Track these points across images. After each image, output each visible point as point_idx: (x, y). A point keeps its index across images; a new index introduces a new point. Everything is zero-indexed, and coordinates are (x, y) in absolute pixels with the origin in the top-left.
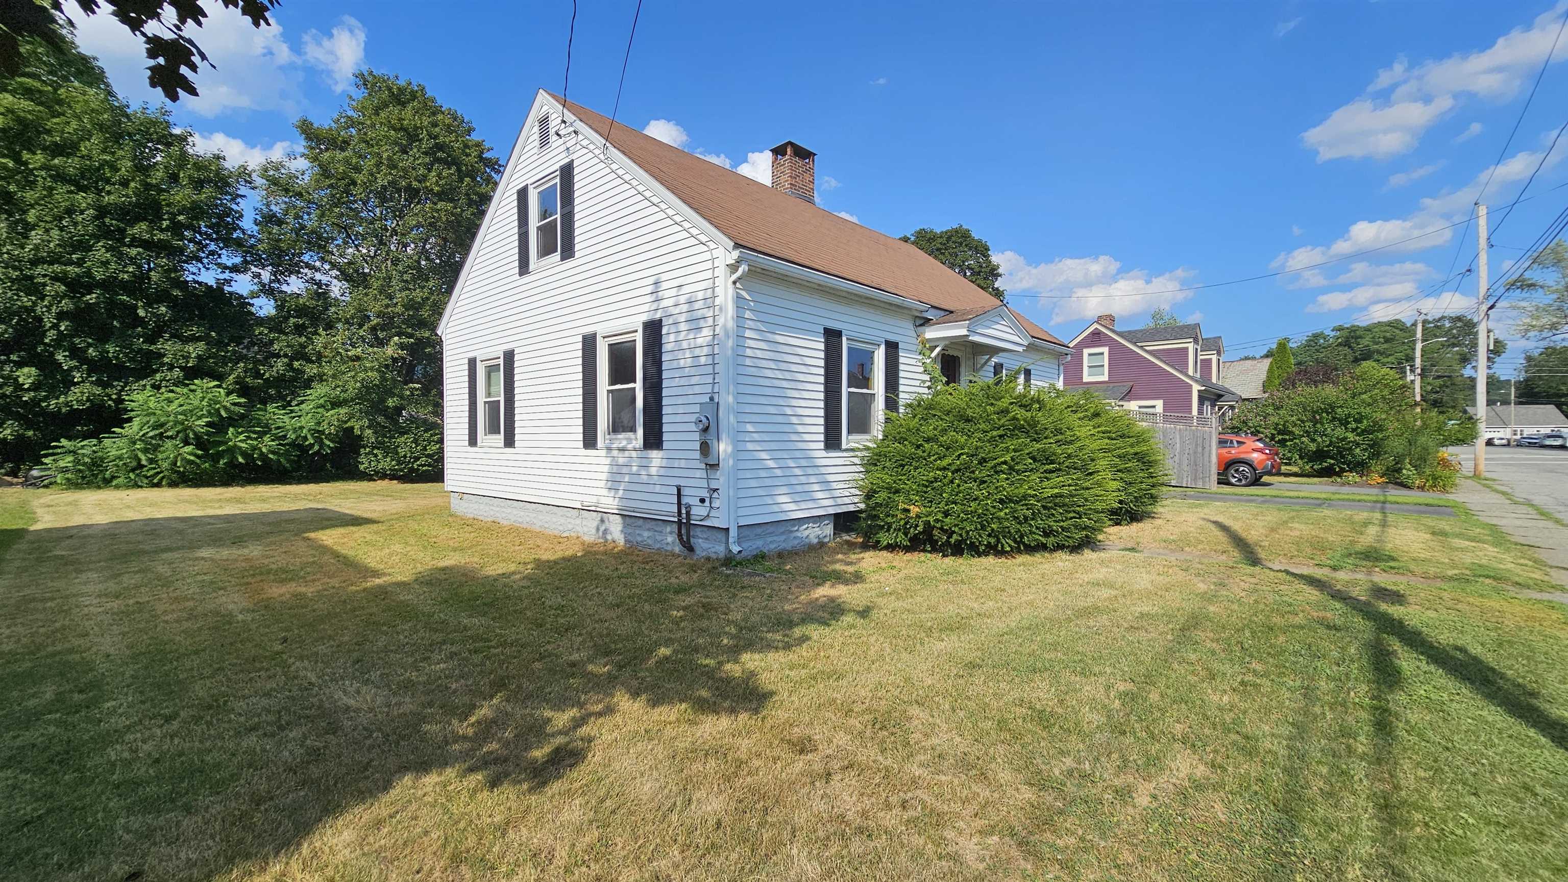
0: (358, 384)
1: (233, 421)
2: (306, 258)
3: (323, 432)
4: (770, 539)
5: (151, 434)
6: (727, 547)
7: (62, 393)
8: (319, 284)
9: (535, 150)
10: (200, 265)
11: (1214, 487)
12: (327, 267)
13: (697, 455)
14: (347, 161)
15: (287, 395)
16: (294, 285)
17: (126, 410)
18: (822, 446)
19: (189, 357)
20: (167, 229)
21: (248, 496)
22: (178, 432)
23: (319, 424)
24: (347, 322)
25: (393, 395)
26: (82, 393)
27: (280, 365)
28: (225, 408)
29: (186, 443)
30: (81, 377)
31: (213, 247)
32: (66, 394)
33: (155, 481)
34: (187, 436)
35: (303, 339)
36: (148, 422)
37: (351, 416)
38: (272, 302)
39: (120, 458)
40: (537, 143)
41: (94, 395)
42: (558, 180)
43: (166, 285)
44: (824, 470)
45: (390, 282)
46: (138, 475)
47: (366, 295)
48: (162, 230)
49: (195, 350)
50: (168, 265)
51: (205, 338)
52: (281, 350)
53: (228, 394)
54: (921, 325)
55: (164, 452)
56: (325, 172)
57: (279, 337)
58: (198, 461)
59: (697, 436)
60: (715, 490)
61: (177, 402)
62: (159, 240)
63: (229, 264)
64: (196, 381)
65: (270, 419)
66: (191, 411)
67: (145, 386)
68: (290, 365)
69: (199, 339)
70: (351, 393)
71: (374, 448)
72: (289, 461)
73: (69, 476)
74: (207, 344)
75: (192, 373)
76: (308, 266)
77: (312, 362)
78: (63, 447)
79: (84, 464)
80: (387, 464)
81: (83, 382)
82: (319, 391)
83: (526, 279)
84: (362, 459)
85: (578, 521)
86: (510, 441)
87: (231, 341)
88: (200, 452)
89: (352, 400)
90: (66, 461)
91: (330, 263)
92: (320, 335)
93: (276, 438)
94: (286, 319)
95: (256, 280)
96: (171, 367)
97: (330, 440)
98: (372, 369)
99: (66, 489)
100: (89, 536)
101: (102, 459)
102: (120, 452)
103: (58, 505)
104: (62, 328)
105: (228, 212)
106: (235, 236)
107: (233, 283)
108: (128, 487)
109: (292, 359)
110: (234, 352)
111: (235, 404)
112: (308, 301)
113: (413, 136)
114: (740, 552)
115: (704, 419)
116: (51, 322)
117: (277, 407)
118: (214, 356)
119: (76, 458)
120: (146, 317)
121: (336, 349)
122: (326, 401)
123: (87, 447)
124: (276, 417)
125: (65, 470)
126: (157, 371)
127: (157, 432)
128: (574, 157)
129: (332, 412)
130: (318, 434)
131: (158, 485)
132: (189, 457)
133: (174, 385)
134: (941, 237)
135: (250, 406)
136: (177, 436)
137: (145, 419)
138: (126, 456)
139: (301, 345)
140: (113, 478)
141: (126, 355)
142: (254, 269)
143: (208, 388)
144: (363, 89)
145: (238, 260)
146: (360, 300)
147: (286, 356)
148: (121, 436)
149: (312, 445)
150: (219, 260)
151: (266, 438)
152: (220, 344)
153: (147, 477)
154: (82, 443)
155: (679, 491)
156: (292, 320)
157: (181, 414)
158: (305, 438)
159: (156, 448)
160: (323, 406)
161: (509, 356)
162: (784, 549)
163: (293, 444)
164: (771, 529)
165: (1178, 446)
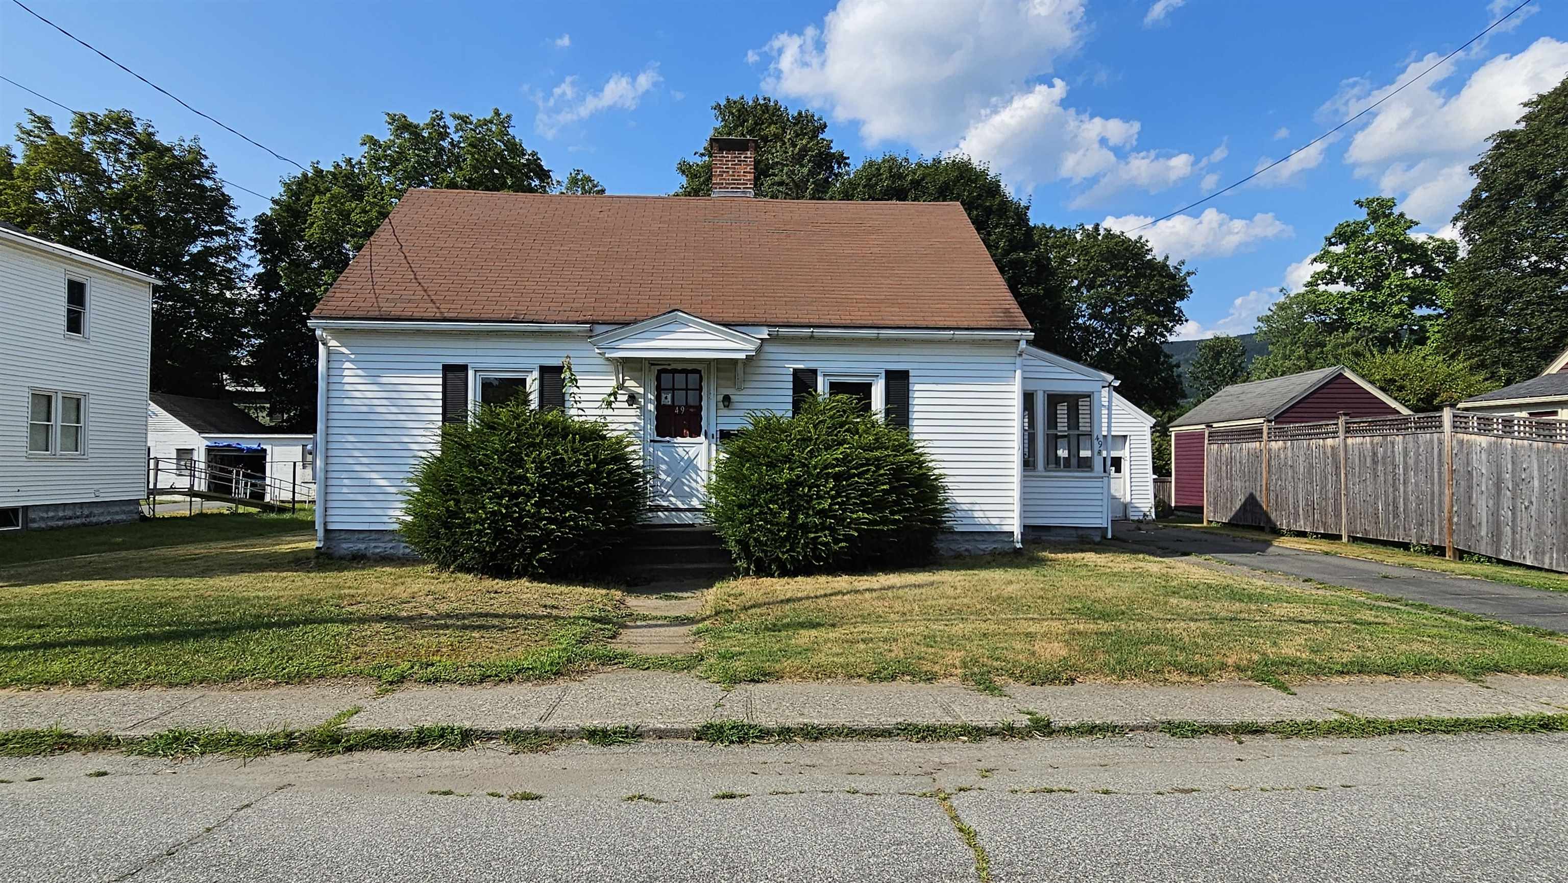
164: (374, 536)
165: (1536, 483)
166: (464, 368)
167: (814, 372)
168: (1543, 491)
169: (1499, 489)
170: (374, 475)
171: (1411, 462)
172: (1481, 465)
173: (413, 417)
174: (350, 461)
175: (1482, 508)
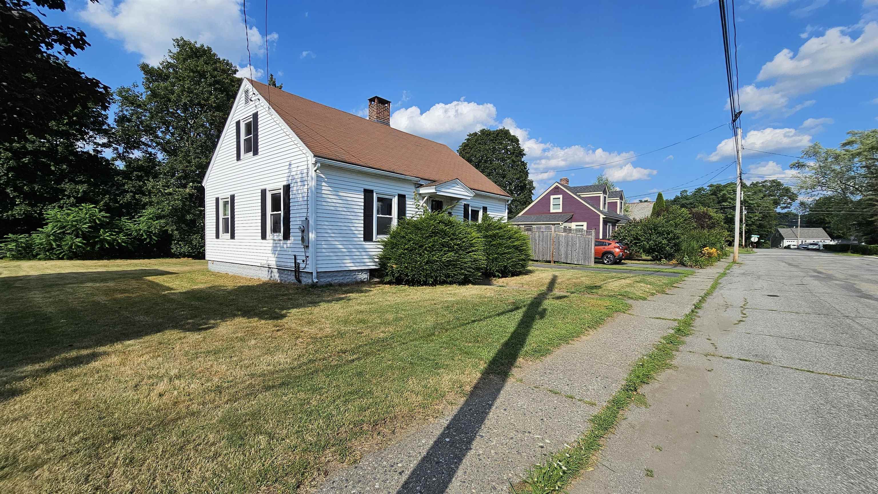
0: (170, 208)
1: (103, 225)
2: (143, 140)
3: (151, 232)
4: (334, 278)
5: (58, 232)
6: (312, 281)
7: (10, 210)
8: (150, 154)
9: (243, 105)
10: (84, 143)
11: (593, 264)
12: (154, 144)
13: (300, 242)
14: (166, 88)
15: (132, 213)
16: (136, 154)
17: (44, 219)
18: (362, 239)
19: (79, 192)
20: (67, 124)
21: (110, 264)
22: (73, 231)
23: (149, 228)
24: (165, 174)
25: (189, 213)
26: (21, 210)
27: (128, 196)
28: (98, 218)
29: (77, 236)
30: (20, 201)
31: (91, 133)
32: (12, 210)
33: (60, 256)
34: (78, 233)
35: (141, 183)
36: (56, 225)
37: (167, 224)
38: (124, 163)
39: (41, 244)
40: (244, 101)
41: (27, 211)
42: (252, 119)
43: (67, 153)
44: (368, 250)
45: (189, 153)
46: (51, 253)
47: (176, 160)
48: (64, 125)
49: (82, 188)
50: (67, 143)
51: (88, 182)
52: (129, 188)
53: (100, 212)
54: (418, 187)
55: (65, 241)
56: (154, 94)
57: (127, 182)
58: (84, 246)
59: (300, 234)
60: (308, 257)
61: (72, 215)
62: (63, 130)
63: (101, 143)
64: (83, 204)
65: (123, 225)
66: (80, 220)
67: (54, 207)
68: (134, 197)
69: (84, 183)
70: (166, 212)
71: (178, 241)
72: (133, 247)
73: (13, 253)
74: (88, 185)
75: (80, 201)
76: (144, 144)
77: (146, 195)
78: (10, 238)
79: (22, 247)
80: (185, 249)
81: (21, 204)
82: (150, 211)
83: (240, 162)
84: (173, 246)
85: (260, 272)
86: (233, 237)
87: (102, 184)
88: (85, 242)
89: (168, 216)
90: (12, 246)
91: (156, 143)
92: (150, 181)
93: (126, 235)
94: (132, 173)
95: (115, 152)
96: (69, 197)
97: (156, 237)
98: (178, 199)
99: (12, 260)
100: (30, 279)
101: (31, 245)
102: (41, 241)
103: (9, 267)
104: (10, 176)
105: (100, 115)
106: (104, 128)
107: (103, 153)
108: (45, 259)
109: (135, 193)
110: (103, 189)
111: (103, 217)
112: (143, 163)
113: (202, 75)
114: (317, 282)
115: (302, 227)
116: (3, 172)
117: (126, 219)
118: (93, 191)
119: (17, 244)
120: (56, 170)
121: (159, 189)
122: (153, 216)
123: (23, 238)
124: (126, 224)
125: (10, 250)
126: (62, 199)
127: (62, 231)
128: (258, 110)
129: (156, 222)
130: (149, 233)
131: (62, 259)
132: (79, 244)
133: (71, 206)
134: (493, 134)
135: (111, 218)
136: (72, 233)
137: (55, 224)
138: (45, 243)
139: (140, 186)
140: (38, 254)
141: (45, 190)
142: (114, 145)
143: (89, 208)
144: (177, 48)
145: (105, 140)
146: (172, 163)
147: (131, 192)
148: (42, 233)
149: (145, 239)
150: (95, 141)
151: (121, 235)
152: (96, 185)
153: (56, 254)
154: (21, 236)
155: (295, 257)
156: (135, 173)
157: (75, 222)
158: (142, 235)
159: (61, 239)
160: (151, 219)
161: (233, 197)
162: (342, 283)
163: (135, 238)
164: (335, 274)
165: (578, 244)
166: (372, 192)
167: (468, 205)
168: (580, 247)
169: (567, 246)
170: (337, 243)
171: (541, 239)
172: (562, 240)
173: (353, 214)
174: (326, 235)
175: (563, 250)
